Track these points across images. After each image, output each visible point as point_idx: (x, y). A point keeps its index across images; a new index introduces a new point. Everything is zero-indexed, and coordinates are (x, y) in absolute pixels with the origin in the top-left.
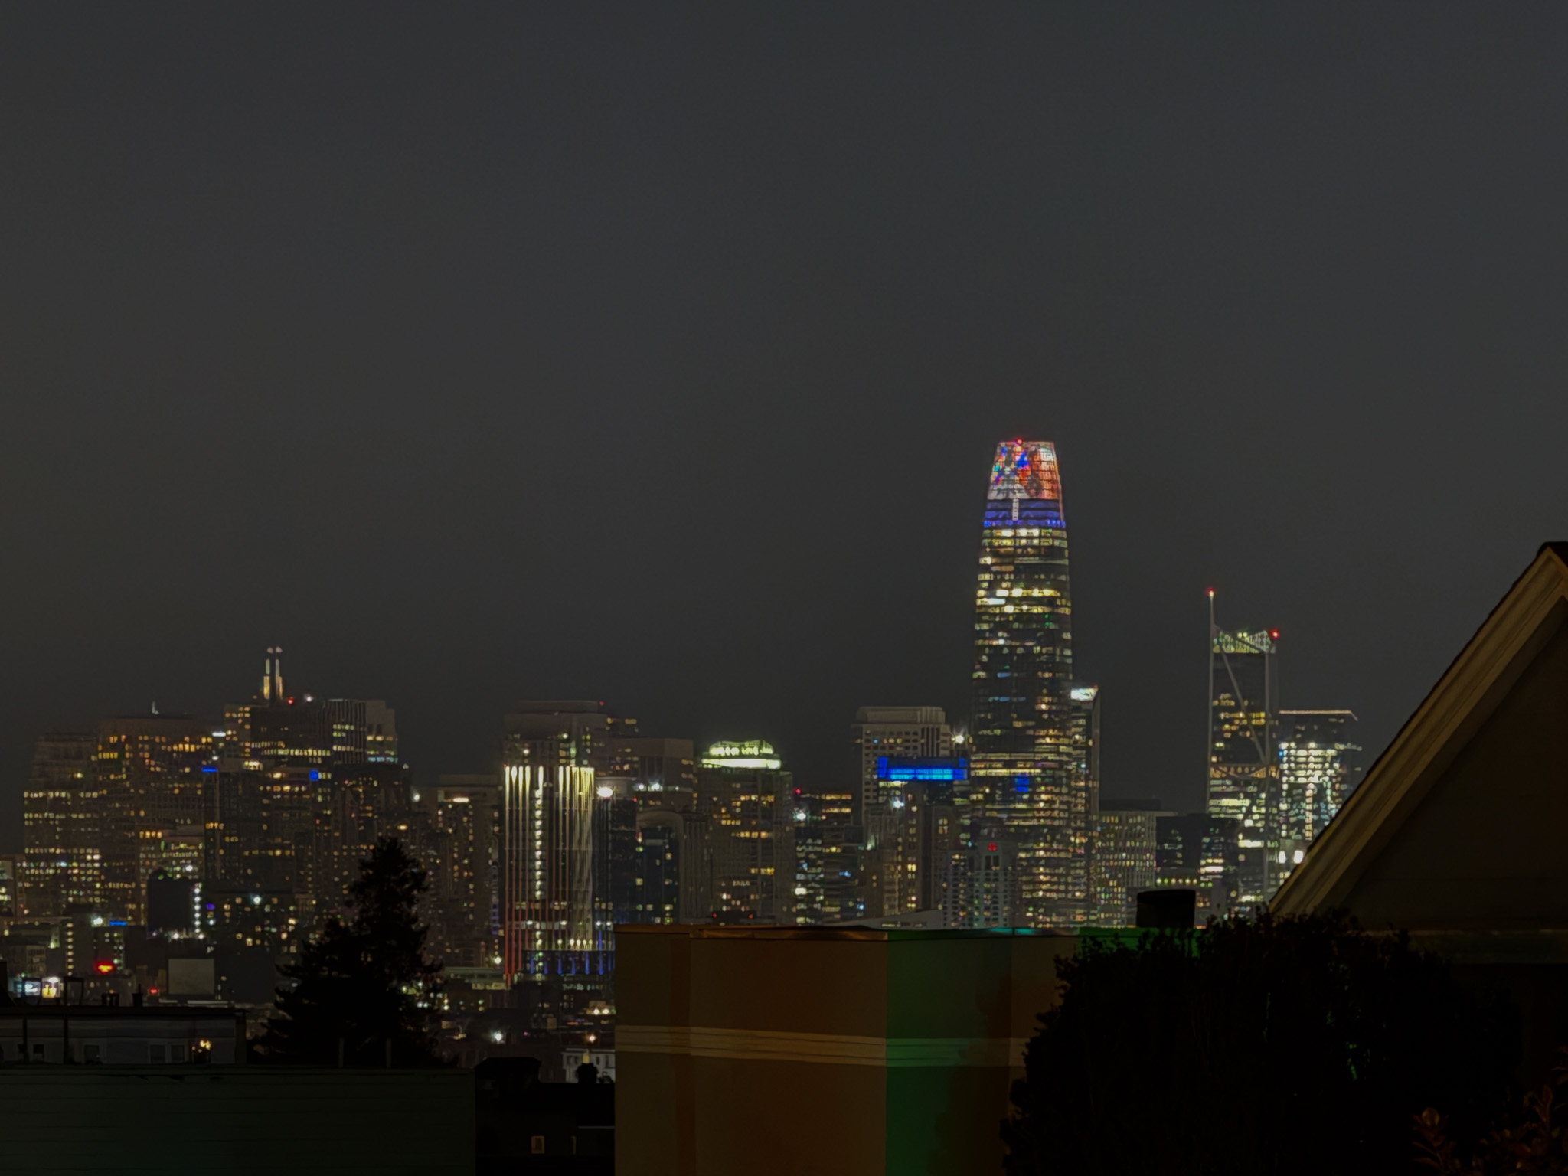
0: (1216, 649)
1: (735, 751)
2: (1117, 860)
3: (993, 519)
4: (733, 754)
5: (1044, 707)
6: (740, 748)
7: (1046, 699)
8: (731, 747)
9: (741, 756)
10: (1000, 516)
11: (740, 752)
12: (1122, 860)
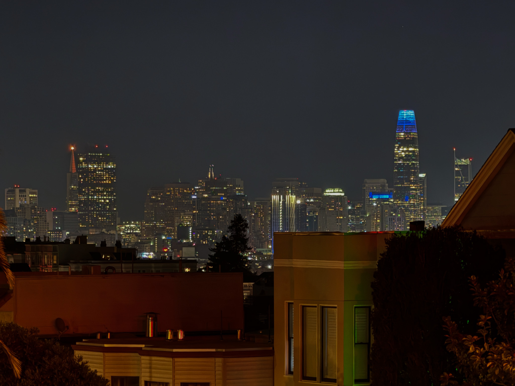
0: (456, 164)
1: (332, 191)
2: (431, 218)
3: (398, 131)
4: (332, 192)
5: (412, 179)
6: (334, 190)
7: (413, 177)
8: (331, 190)
9: (334, 192)
10: (401, 130)
11: (334, 191)
12: (433, 218)
